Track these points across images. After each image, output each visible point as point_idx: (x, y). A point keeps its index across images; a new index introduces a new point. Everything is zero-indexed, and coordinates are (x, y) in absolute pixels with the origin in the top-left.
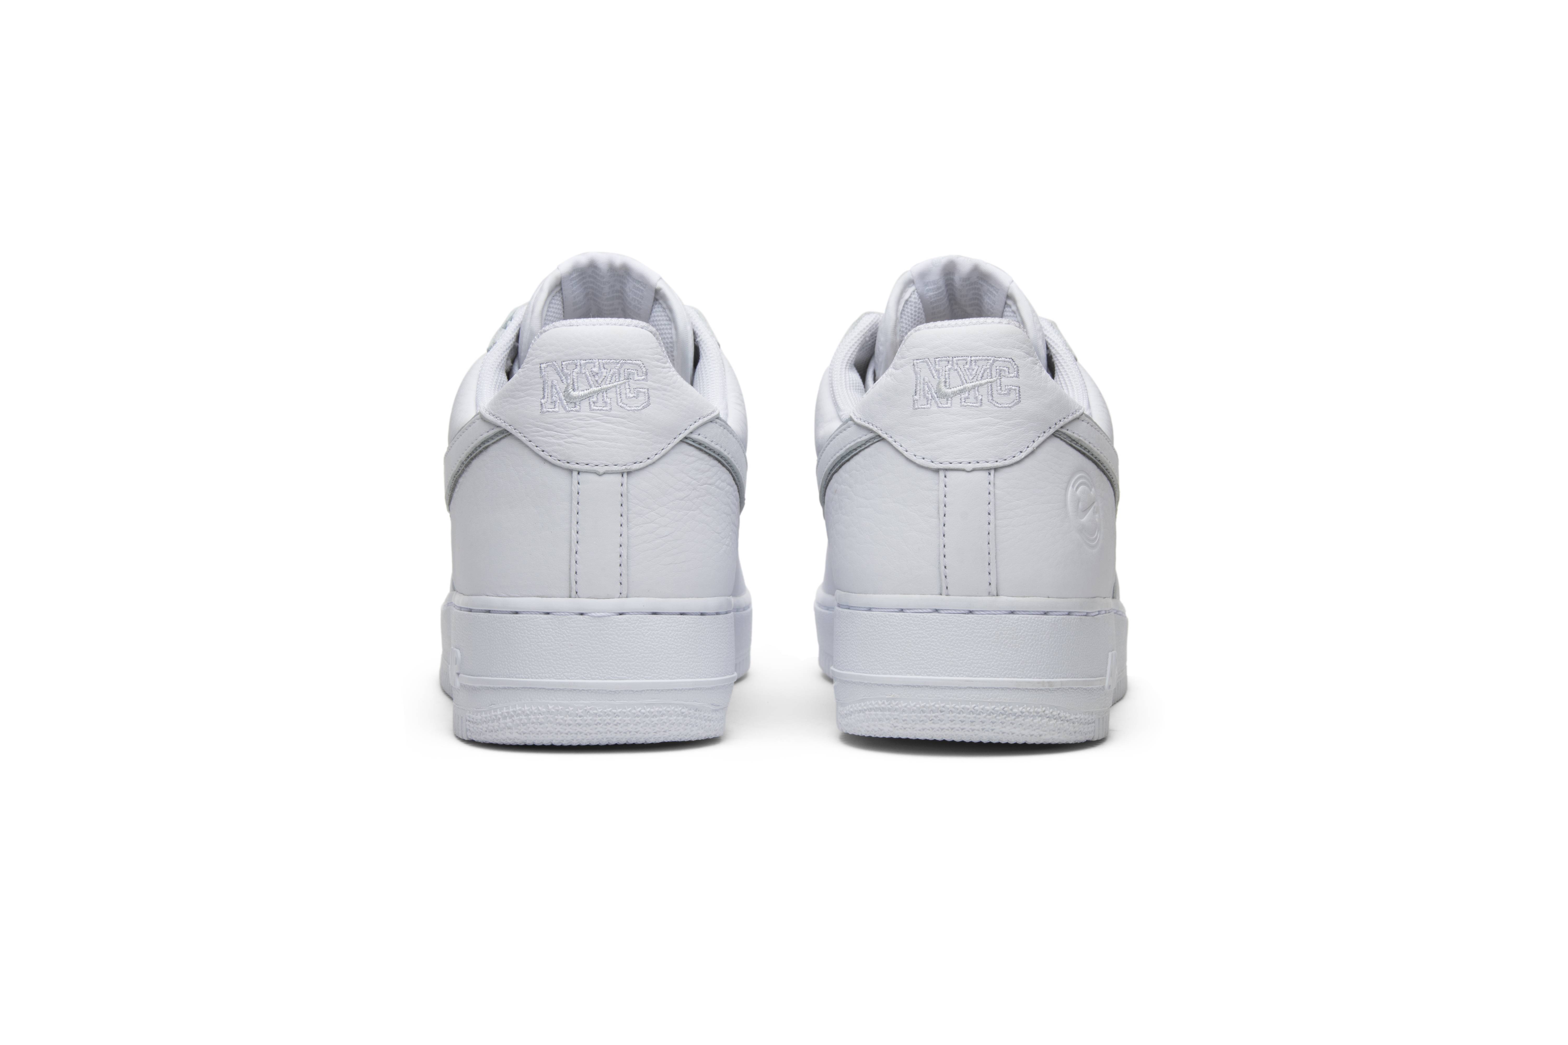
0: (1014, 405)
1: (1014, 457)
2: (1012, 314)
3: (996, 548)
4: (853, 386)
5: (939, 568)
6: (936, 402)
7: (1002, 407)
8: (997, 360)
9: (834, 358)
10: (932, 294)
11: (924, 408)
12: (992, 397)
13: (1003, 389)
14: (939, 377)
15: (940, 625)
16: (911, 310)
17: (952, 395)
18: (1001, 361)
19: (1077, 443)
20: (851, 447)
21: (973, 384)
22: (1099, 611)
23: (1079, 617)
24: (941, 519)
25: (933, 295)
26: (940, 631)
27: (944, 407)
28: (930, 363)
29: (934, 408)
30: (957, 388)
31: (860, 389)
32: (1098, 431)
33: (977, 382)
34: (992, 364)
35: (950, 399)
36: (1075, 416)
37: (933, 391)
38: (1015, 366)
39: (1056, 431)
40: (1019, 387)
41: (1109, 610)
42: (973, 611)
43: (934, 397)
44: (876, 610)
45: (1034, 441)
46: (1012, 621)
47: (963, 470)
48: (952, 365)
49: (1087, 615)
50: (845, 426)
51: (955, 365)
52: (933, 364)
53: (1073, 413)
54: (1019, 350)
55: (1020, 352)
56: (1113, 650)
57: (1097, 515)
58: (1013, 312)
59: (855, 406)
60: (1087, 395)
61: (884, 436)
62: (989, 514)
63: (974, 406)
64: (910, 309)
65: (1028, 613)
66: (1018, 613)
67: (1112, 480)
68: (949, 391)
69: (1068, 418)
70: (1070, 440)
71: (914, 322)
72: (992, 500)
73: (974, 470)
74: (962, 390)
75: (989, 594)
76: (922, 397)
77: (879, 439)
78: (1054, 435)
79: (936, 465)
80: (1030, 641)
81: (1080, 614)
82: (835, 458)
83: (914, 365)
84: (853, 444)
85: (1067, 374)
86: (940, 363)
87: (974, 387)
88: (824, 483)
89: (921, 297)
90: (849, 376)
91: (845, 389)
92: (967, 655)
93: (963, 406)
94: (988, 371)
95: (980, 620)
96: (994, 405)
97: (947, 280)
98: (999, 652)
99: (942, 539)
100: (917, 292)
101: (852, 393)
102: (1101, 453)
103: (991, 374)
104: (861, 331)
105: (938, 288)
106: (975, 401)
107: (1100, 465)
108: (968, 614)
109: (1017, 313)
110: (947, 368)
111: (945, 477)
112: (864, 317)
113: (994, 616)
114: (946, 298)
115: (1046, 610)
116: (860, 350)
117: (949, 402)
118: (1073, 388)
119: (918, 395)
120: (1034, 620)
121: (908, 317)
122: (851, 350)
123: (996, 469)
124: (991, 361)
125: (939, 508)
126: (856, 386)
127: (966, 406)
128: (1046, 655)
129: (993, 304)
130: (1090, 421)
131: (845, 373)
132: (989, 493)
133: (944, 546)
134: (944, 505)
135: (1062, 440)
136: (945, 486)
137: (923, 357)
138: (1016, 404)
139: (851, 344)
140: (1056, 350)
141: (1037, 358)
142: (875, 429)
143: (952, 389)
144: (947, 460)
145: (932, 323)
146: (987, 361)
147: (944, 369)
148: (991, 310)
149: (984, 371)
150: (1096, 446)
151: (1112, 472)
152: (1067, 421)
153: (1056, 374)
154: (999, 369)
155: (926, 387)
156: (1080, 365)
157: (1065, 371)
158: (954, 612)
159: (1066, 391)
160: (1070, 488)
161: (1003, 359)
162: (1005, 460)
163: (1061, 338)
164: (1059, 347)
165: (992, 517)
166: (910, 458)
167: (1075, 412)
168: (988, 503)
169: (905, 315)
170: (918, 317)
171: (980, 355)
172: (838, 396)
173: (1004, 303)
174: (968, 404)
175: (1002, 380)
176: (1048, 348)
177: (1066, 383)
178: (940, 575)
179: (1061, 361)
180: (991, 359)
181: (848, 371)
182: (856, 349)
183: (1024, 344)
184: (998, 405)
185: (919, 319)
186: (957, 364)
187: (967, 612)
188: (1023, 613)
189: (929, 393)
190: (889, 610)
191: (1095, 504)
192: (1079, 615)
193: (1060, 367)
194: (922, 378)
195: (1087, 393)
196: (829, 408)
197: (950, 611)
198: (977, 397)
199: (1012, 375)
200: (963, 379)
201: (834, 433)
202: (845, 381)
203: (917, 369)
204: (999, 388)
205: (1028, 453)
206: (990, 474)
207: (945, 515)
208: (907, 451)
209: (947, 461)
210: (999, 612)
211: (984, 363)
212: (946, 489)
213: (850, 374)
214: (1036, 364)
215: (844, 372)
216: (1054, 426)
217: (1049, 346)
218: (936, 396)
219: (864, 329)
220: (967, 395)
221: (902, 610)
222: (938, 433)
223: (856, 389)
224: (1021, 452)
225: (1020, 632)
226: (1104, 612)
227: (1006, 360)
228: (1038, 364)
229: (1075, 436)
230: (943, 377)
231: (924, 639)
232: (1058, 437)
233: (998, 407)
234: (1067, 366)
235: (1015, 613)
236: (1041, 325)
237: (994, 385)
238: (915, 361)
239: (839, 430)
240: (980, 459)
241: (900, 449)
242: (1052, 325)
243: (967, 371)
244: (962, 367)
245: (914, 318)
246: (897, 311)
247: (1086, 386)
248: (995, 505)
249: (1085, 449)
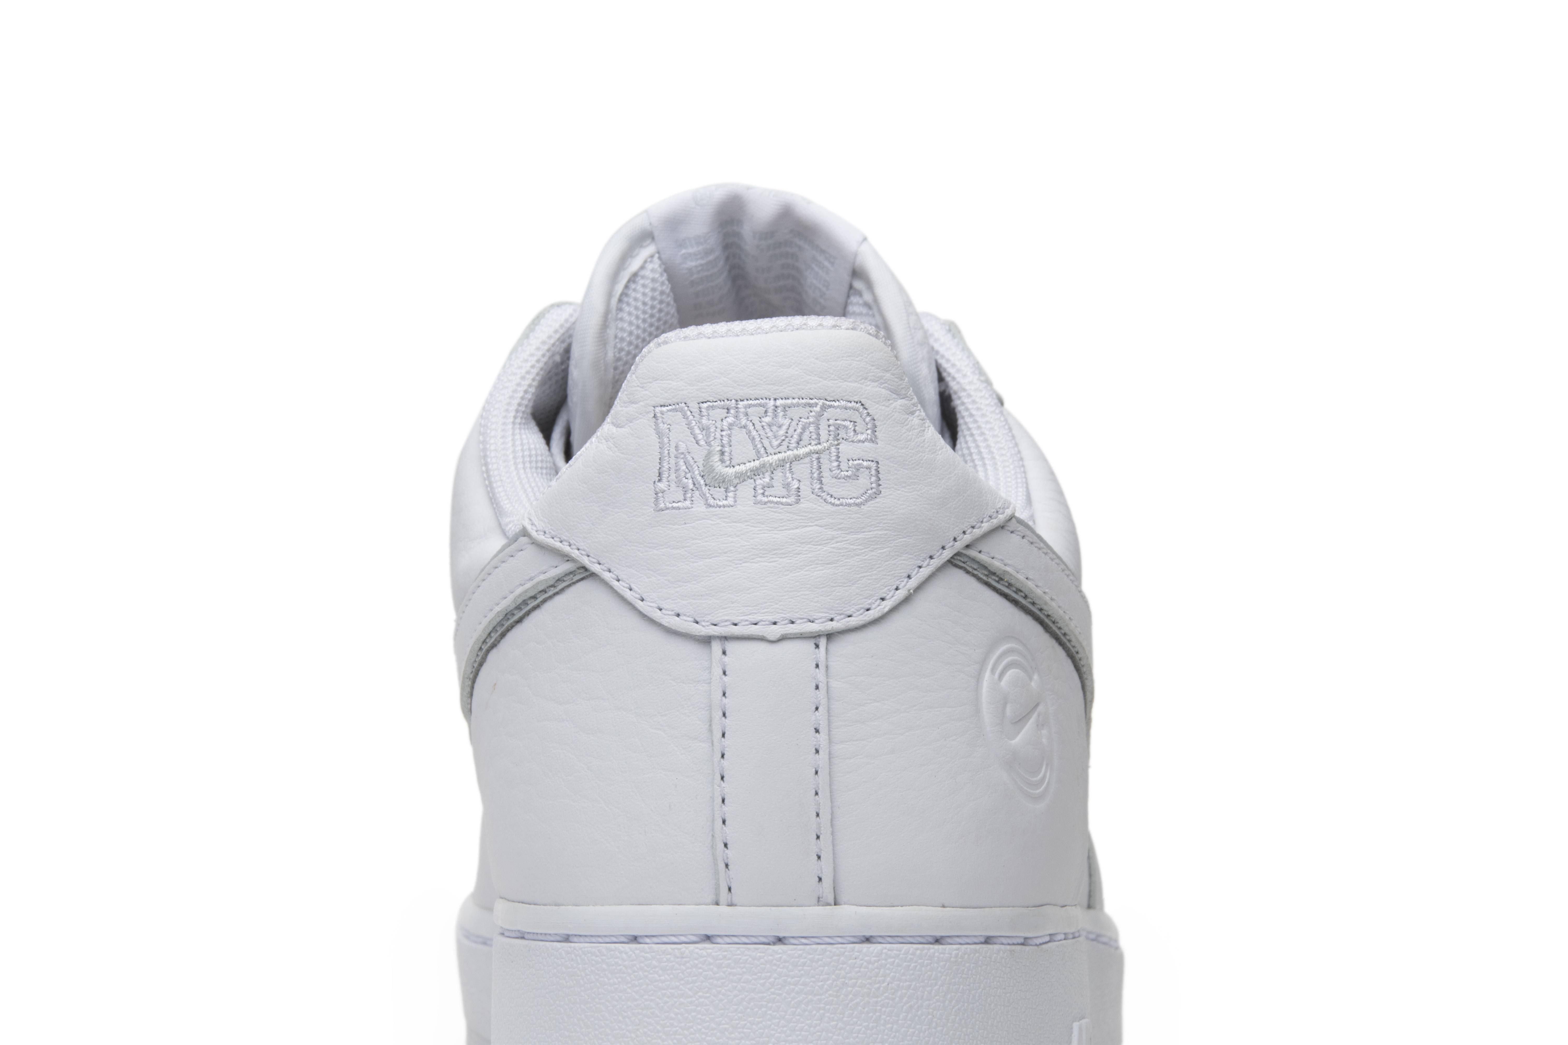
0: (866, 501)
1: (868, 610)
2: (864, 310)
3: (832, 802)
4: (530, 462)
5: (712, 847)
6: (703, 495)
7: (841, 505)
8: (830, 406)
9: (487, 402)
10: (694, 264)
11: (679, 508)
12: (821, 483)
13: (844, 466)
14: (708, 443)
15: (715, 969)
16: (644, 294)
17: (736, 481)
18: (838, 407)
19: (1001, 579)
20: (526, 591)
21: (780, 456)
22: (1050, 935)
23: (1008, 947)
24: (715, 743)
25: (696, 267)
26: (715, 982)
27: (720, 507)
28: (689, 413)
29: (699, 507)
30: (748, 464)
31: (546, 468)
32: (1046, 554)
33: (789, 453)
34: (820, 415)
35: (732, 488)
36: (995, 522)
37: (697, 472)
38: (868, 419)
39: (955, 555)
40: (877, 462)
41: (1073, 933)
42: (784, 937)
43: (699, 483)
44: (582, 939)
45: (909, 577)
46: (867, 958)
47: (762, 639)
48: (736, 417)
49: (1025, 942)
50: (513, 547)
51: (741, 416)
52: (696, 415)
53: (990, 517)
54: (876, 384)
55: (878, 389)
56: (1083, 1018)
57: (1044, 732)
58: (867, 305)
59: (534, 503)
60: (1026, 478)
61: (595, 568)
62: (817, 731)
63: (782, 504)
64: (639, 292)
65: (901, 940)
66: (880, 940)
67: (1078, 657)
68: (731, 471)
69: (980, 527)
70: (986, 573)
71: (649, 320)
72: (823, 702)
73: (783, 638)
74: (757, 469)
75: (818, 901)
76: (673, 485)
77: (585, 574)
78: (952, 562)
79: (703, 629)
80: (905, 999)
81: (1010, 941)
82: (491, 615)
83: (655, 416)
84: (528, 585)
85: (982, 434)
86: (711, 412)
87: (782, 464)
88: (469, 670)
89: (668, 270)
90: (521, 439)
91: (513, 468)
92: (773, 1032)
93: (760, 502)
94: (812, 428)
95: (800, 956)
96: (825, 500)
97: (726, 236)
98: (840, 1025)
99: (719, 786)
100: (660, 258)
101: (530, 475)
102: (1052, 599)
103: (819, 435)
104: (544, 343)
105: (707, 252)
106: (784, 492)
107: (1051, 625)
108: (774, 944)
109: (874, 307)
110: (725, 423)
111: (724, 653)
112: (549, 312)
113: (829, 947)
114: (725, 274)
115: (938, 934)
116: (542, 383)
117: (731, 494)
118: (995, 464)
119: (664, 480)
120: (913, 954)
121: (636, 308)
122: (523, 383)
123: (830, 636)
124: (818, 409)
125: (711, 720)
126: (537, 462)
127: (765, 503)
128: (939, 1029)
129: (824, 289)
130: (1028, 533)
131: (513, 434)
132: (817, 687)
133: (723, 801)
134: (721, 714)
135: (968, 572)
136: (724, 673)
137: (675, 401)
138: (871, 498)
139: (523, 371)
140: (958, 383)
141: (915, 400)
142: (575, 553)
143: (737, 468)
144: (726, 618)
145: (692, 328)
146: (808, 409)
147: (719, 424)
148: (822, 301)
149: (804, 429)
150: (1040, 584)
151: (1078, 641)
152: (978, 532)
153: (960, 434)
154: (834, 425)
155: (681, 463)
156: (1009, 414)
157: (979, 427)
158: (745, 940)
159: (981, 475)
160: (987, 675)
161: (843, 403)
162: (849, 616)
163: (968, 357)
164: (965, 376)
165: (823, 737)
166: (648, 614)
167: (995, 515)
168: (814, 708)
169: (628, 304)
170: (660, 311)
171: (794, 395)
172: (499, 484)
173: (846, 286)
174: (771, 498)
175: (840, 447)
176: (941, 379)
177: (980, 453)
178: (715, 863)
179: (970, 406)
180: (817, 404)
181: (520, 429)
182: (533, 380)
183: (887, 371)
184: (832, 500)
185: (662, 314)
186: (747, 414)
187: (772, 939)
188: (889, 939)
189: (689, 476)
190: (607, 940)
191: (1040, 708)
192: (1009, 944)
193: (968, 420)
194: (673, 444)
195: (1025, 472)
196: (480, 510)
197: (735, 940)
198: (788, 484)
199: (862, 437)
200: (759, 446)
201: (489, 563)
202: (514, 452)
203: (661, 425)
204: (836, 464)
205: (898, 602)
206: (817, 646)
207: (723, 735)
208: (642, 600)
209: (726, 621)
210: (839, 940)
211: (804, 411)
212: (725, 679)
213: (524, 436)
214: (912, 413)
215: (510, 432)
216: (951, 544)
217: (944, 374)
218: (702, 482)
219: (550, 337)
220: (767, 480)
221: (635, 939)
222: (708, 560)
223: (536, 468)
224: (883, 599)
225: (884, 982)
226: (1062, 937)
227: (849, 405)
228: (917, 413)
229: (997, 564)
230: (718, 442)
231: (681, 999)
232: (960, 568)
233: (833, 504)
234: (983, 415)
235: (874, 940)
236: (925, 332)
237: (824, 458)
238: (658, 409)
239: (500, 555)
240: (797, 615)
241: (628, 594)
242: (950, 330)
243: (768, 430)
244: (756, 420)
245: (650, 311)
246: (610, 295)
247: (1021, 459)
248: (828, 711)
249: (1018, 591)
